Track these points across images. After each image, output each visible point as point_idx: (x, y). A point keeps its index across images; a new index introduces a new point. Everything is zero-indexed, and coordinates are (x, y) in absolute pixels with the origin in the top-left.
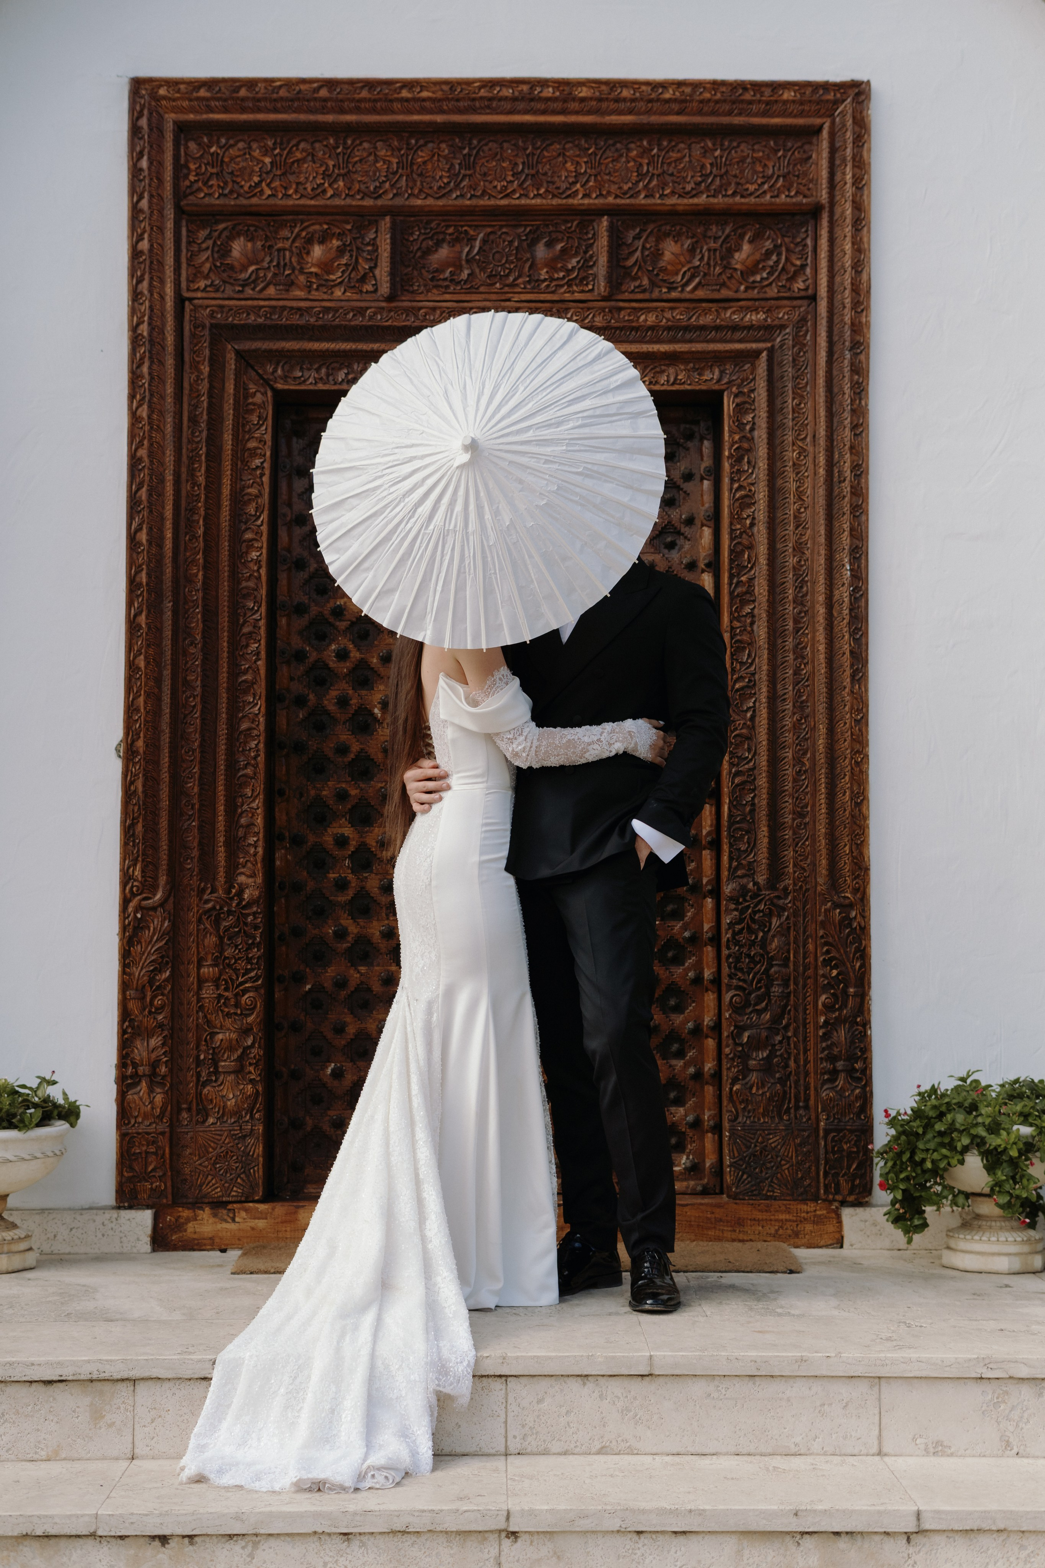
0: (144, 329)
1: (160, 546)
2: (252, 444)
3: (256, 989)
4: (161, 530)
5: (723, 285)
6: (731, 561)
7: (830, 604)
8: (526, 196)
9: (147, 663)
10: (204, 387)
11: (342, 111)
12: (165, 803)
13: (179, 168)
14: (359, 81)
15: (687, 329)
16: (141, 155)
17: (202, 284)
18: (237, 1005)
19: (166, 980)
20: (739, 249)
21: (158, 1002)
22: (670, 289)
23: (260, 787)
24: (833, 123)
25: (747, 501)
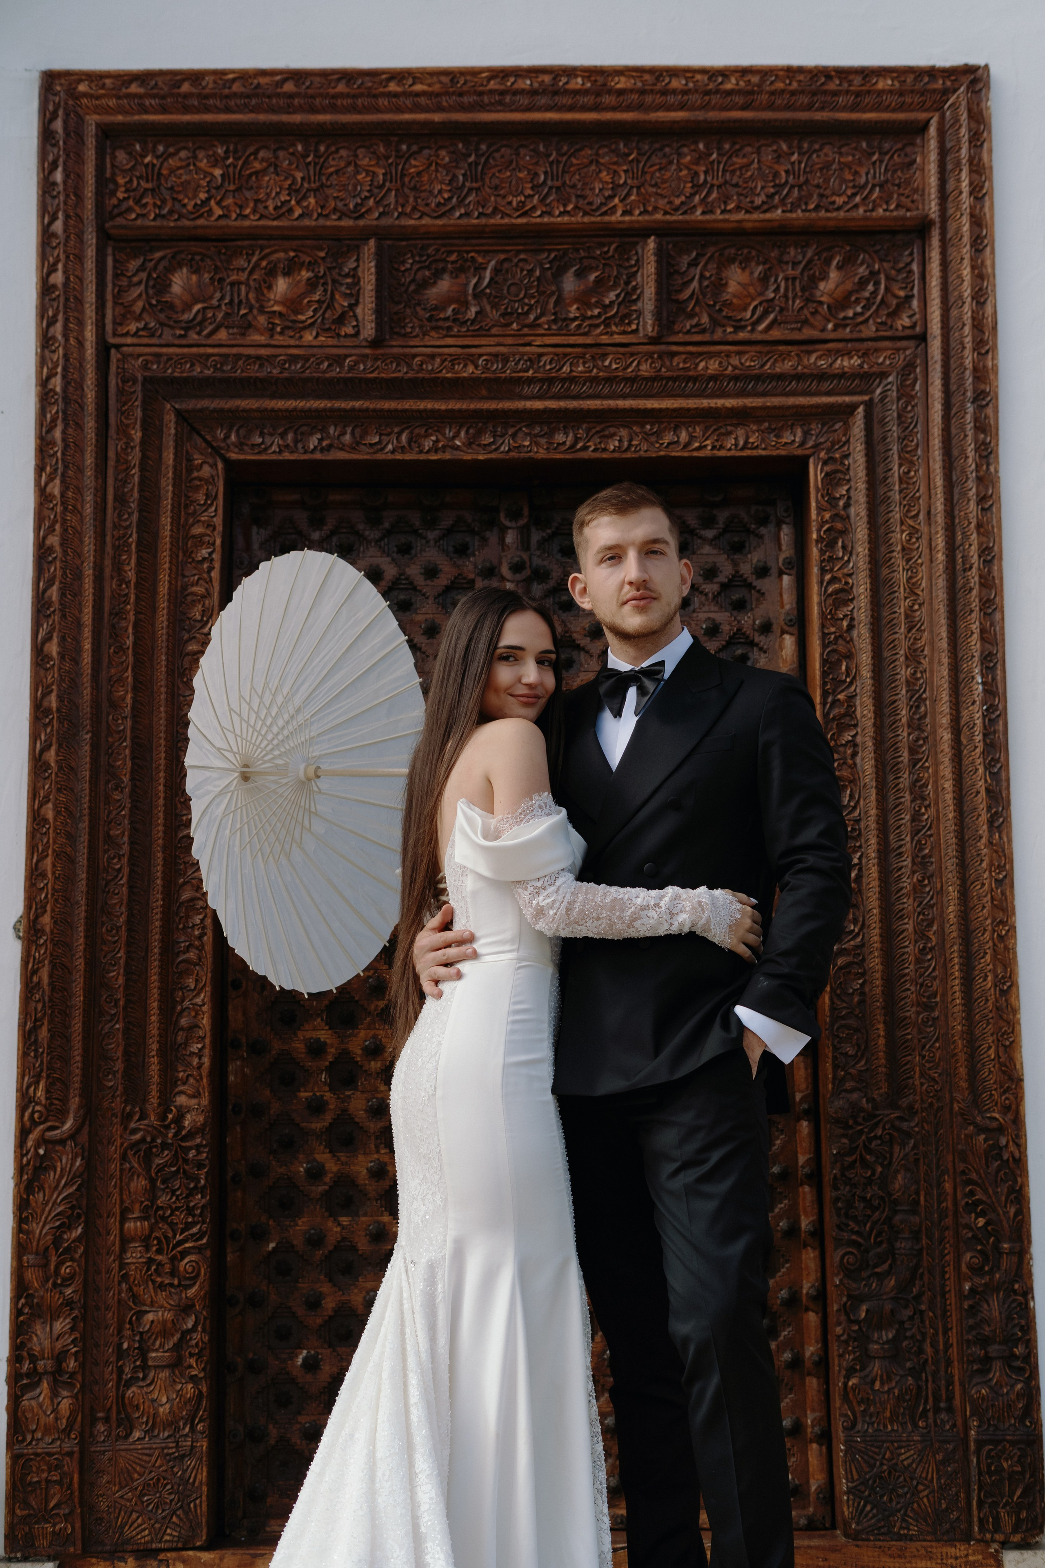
0: (57, 383)
1: (76, 661)
2: (198, 530)
3: (199, 1250)
4: (77, 641)
5: (806, 322)
6: (824, 674)
7: (956, 729)
8: (550, 214)
9: (57, 813)
10: (135, 456)
11: (314, 110)
12: (78, 998)
13: (104, 183)
14: (333, 72)
15: (758, 378)
16: (54, 166)
17: (133, 327)
18: (173, 1273)
19: (78, 1239)
20: (825, 277)
21: (65, 1270)
22: (738, 328)
23: (206, 976)
24: (942, 118)
25: (843, 596)
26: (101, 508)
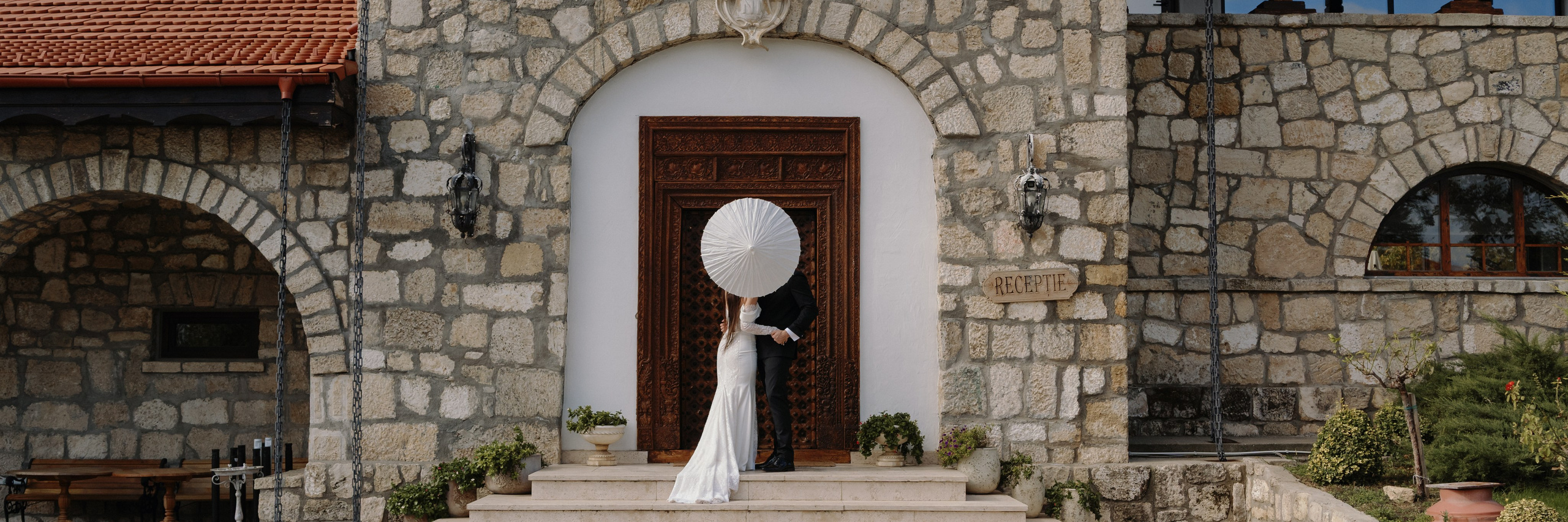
0: (643, 191)
1: (648, 256)
2: (675, 224)
3: (677, 387)
4: (648, 251)
5: (816, 177)
6: (819, 260)
7: (848, 273)
8: (757, 151)
9: (645, 290)
10: (661, 208)
11: (703, 126)
12: (650, 332)
13: (653, 144)
14: (707, 117)
15: (805, 190)
16: (642, 140)
17: (660, 177)
18: (671, 392)
19: (651, 384)
20: (821, 166)
21: (648, 390)
23: (678, 327)
24: (849, 129)
25: (824, 241)
26: (653, 221)
